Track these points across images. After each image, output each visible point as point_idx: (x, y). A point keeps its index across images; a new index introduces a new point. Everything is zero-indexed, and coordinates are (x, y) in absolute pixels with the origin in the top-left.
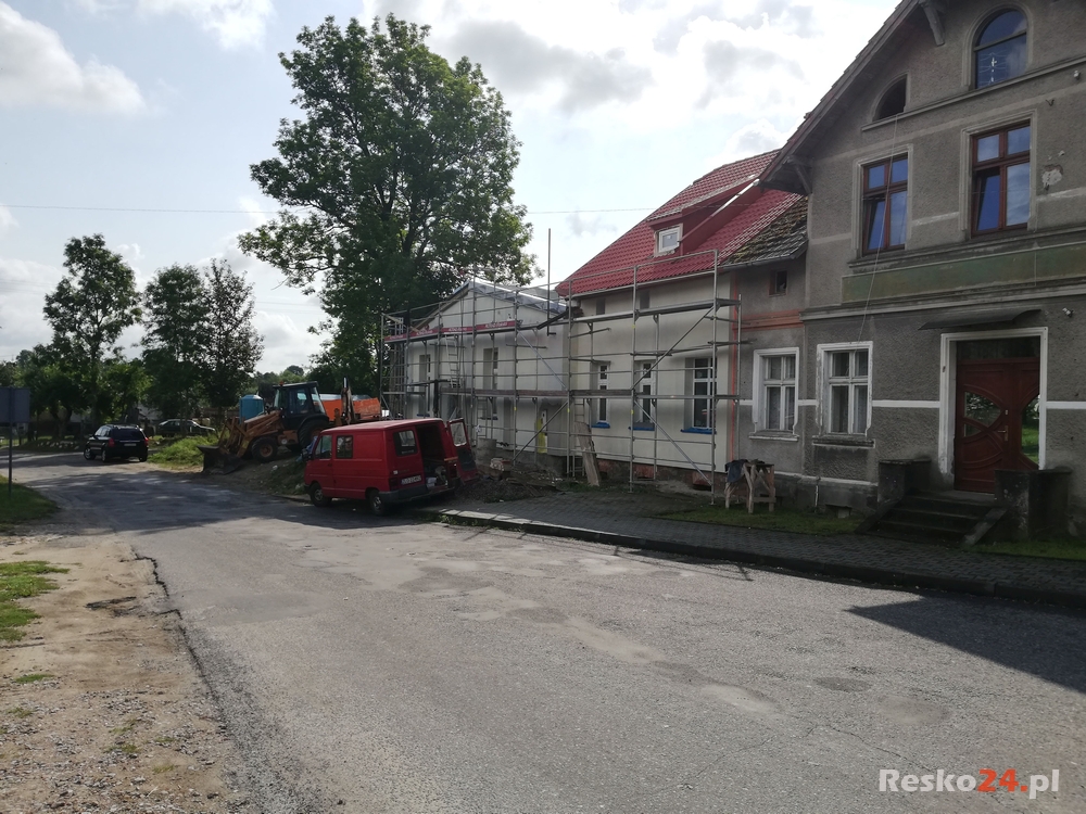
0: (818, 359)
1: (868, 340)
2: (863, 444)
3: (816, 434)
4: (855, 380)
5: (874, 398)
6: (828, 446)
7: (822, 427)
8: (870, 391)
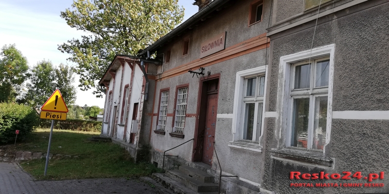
0: (280, 72)
1: (329, 43)
2: (320, 162)
3: (275, 147)
4: (316, 91)
5: (335, 109)
6: (285, 161)
7: (281, 140)
8: (330, 101)
